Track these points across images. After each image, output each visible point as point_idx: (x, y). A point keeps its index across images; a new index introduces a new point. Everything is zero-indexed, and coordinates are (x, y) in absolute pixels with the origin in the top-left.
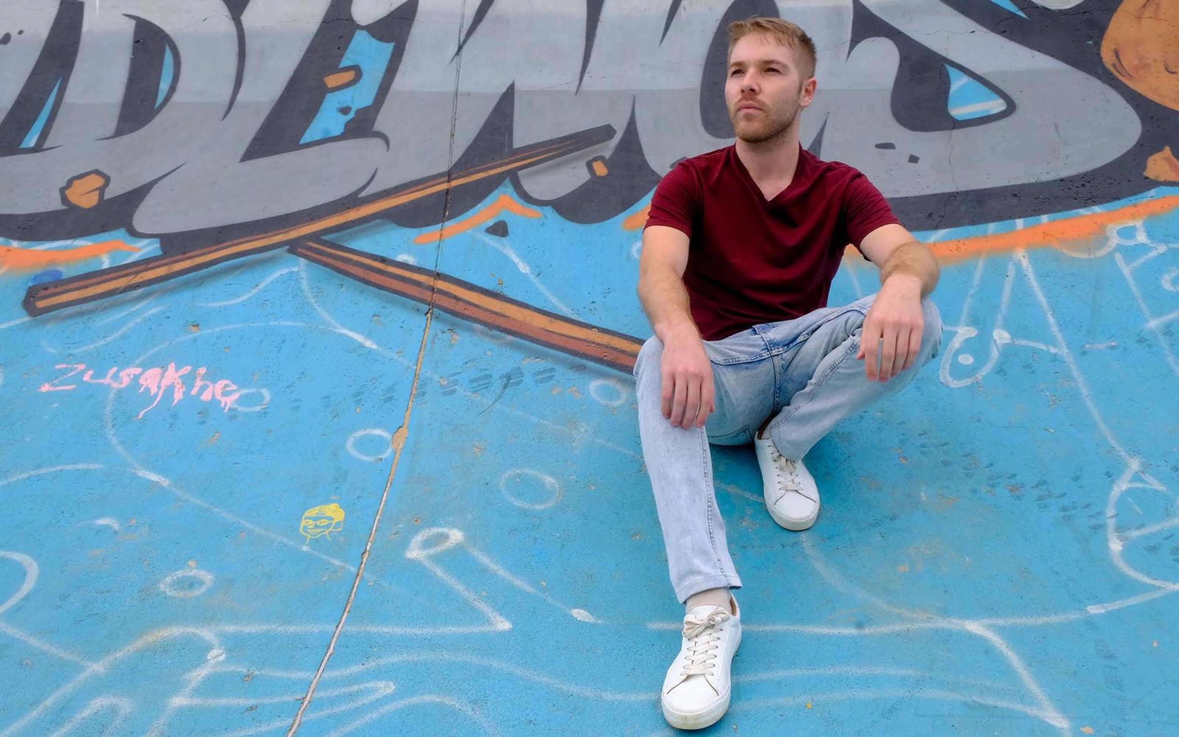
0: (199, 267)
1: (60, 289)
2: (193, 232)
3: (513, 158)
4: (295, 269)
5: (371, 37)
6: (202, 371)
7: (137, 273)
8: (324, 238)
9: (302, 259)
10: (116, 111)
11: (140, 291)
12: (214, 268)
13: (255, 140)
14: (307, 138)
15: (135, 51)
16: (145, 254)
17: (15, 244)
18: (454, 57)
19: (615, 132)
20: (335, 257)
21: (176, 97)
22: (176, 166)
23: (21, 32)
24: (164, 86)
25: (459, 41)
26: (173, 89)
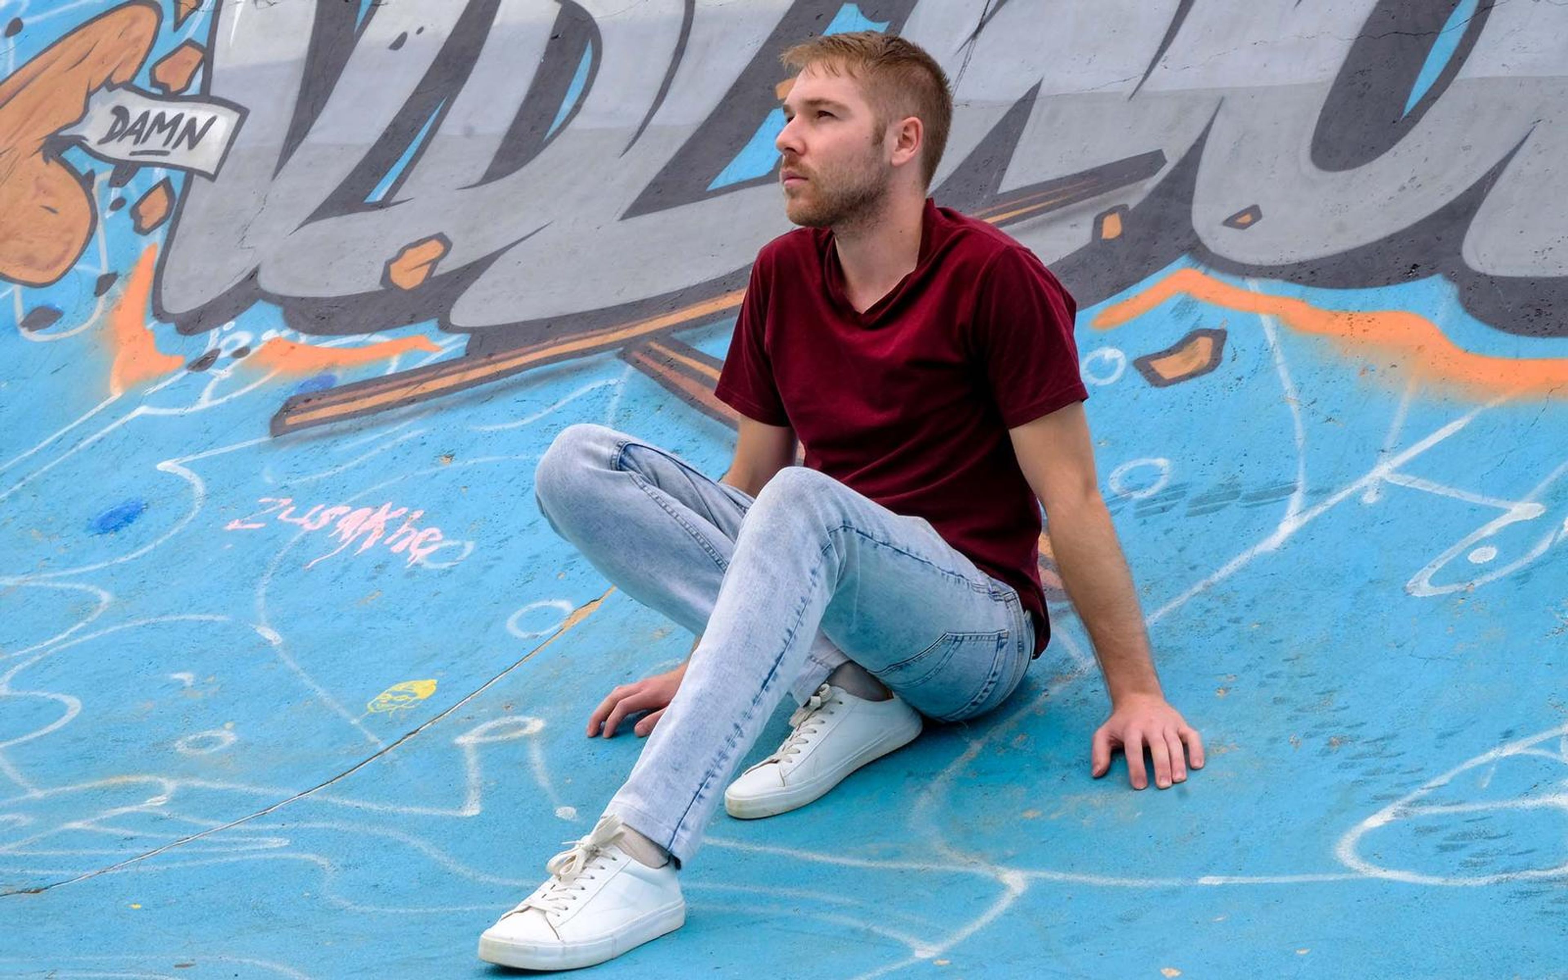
0: (498, 375)
1: (323, 402)
2: (516, 325)
3: (990, 210)
4: (612, 382)
5: (860, 14)
6: (417, 514)
7: (421, 382)
8: (676, 336)
9: (630, 368)
10: (495, 146)
11: (412, 407)
12: (517, 376)
13: (654, 184)
14: (720, 182)
15: (549, 52)
16: (443, 356)
17: (303, 339)
18: (969, 40)
19: (1164, 162)
20: (671, 364)
21: (579, 122)
22: (539, 227)
23: (420, 31)
24: (567, 106)
25: (984, 14)
26: (577, 108)
